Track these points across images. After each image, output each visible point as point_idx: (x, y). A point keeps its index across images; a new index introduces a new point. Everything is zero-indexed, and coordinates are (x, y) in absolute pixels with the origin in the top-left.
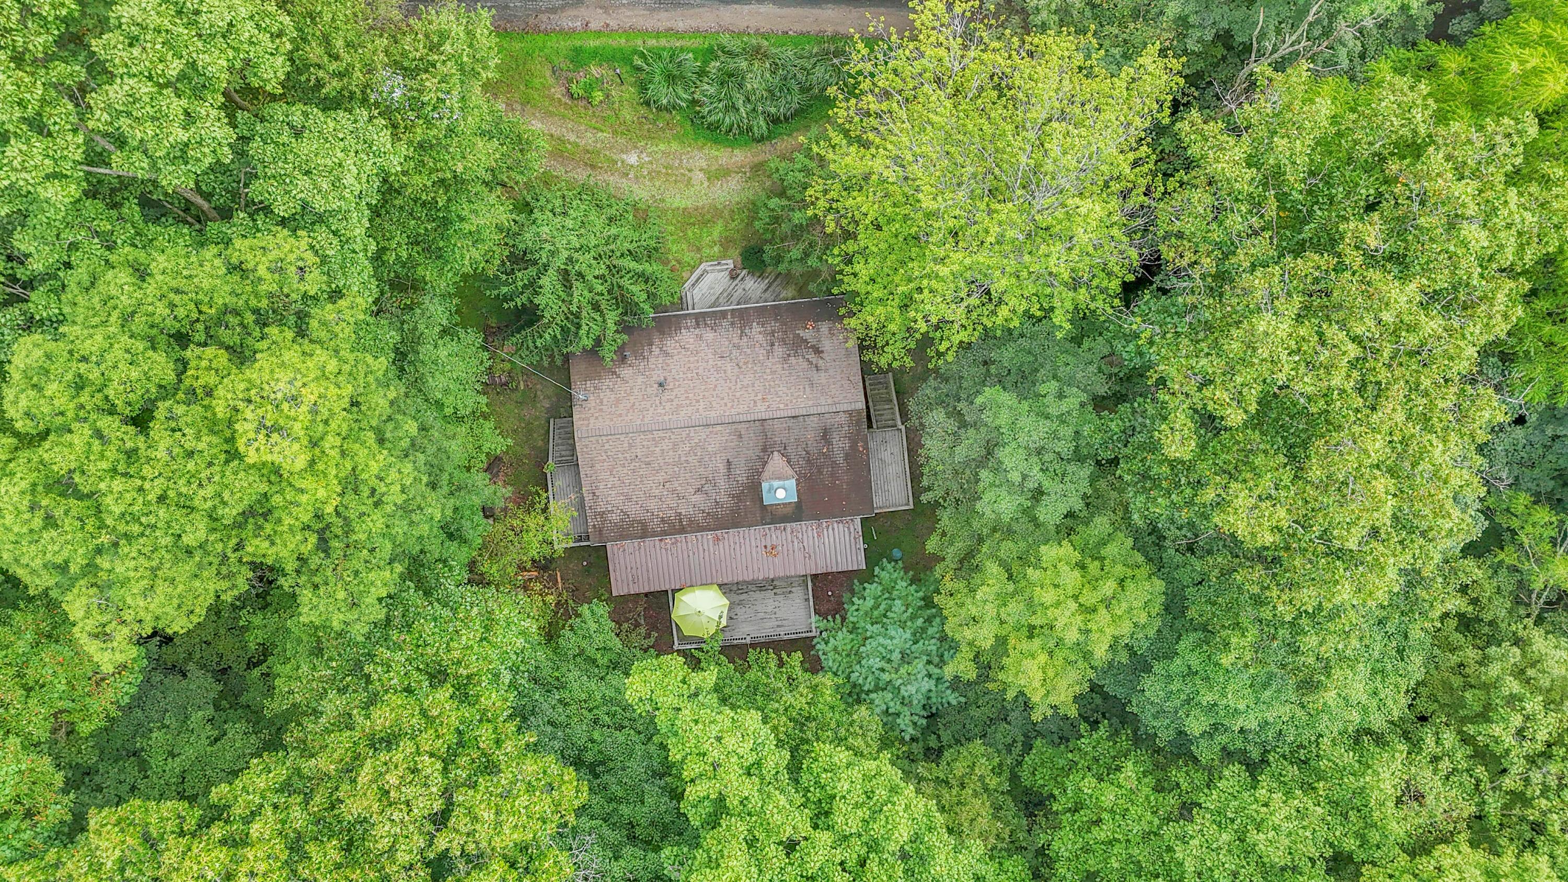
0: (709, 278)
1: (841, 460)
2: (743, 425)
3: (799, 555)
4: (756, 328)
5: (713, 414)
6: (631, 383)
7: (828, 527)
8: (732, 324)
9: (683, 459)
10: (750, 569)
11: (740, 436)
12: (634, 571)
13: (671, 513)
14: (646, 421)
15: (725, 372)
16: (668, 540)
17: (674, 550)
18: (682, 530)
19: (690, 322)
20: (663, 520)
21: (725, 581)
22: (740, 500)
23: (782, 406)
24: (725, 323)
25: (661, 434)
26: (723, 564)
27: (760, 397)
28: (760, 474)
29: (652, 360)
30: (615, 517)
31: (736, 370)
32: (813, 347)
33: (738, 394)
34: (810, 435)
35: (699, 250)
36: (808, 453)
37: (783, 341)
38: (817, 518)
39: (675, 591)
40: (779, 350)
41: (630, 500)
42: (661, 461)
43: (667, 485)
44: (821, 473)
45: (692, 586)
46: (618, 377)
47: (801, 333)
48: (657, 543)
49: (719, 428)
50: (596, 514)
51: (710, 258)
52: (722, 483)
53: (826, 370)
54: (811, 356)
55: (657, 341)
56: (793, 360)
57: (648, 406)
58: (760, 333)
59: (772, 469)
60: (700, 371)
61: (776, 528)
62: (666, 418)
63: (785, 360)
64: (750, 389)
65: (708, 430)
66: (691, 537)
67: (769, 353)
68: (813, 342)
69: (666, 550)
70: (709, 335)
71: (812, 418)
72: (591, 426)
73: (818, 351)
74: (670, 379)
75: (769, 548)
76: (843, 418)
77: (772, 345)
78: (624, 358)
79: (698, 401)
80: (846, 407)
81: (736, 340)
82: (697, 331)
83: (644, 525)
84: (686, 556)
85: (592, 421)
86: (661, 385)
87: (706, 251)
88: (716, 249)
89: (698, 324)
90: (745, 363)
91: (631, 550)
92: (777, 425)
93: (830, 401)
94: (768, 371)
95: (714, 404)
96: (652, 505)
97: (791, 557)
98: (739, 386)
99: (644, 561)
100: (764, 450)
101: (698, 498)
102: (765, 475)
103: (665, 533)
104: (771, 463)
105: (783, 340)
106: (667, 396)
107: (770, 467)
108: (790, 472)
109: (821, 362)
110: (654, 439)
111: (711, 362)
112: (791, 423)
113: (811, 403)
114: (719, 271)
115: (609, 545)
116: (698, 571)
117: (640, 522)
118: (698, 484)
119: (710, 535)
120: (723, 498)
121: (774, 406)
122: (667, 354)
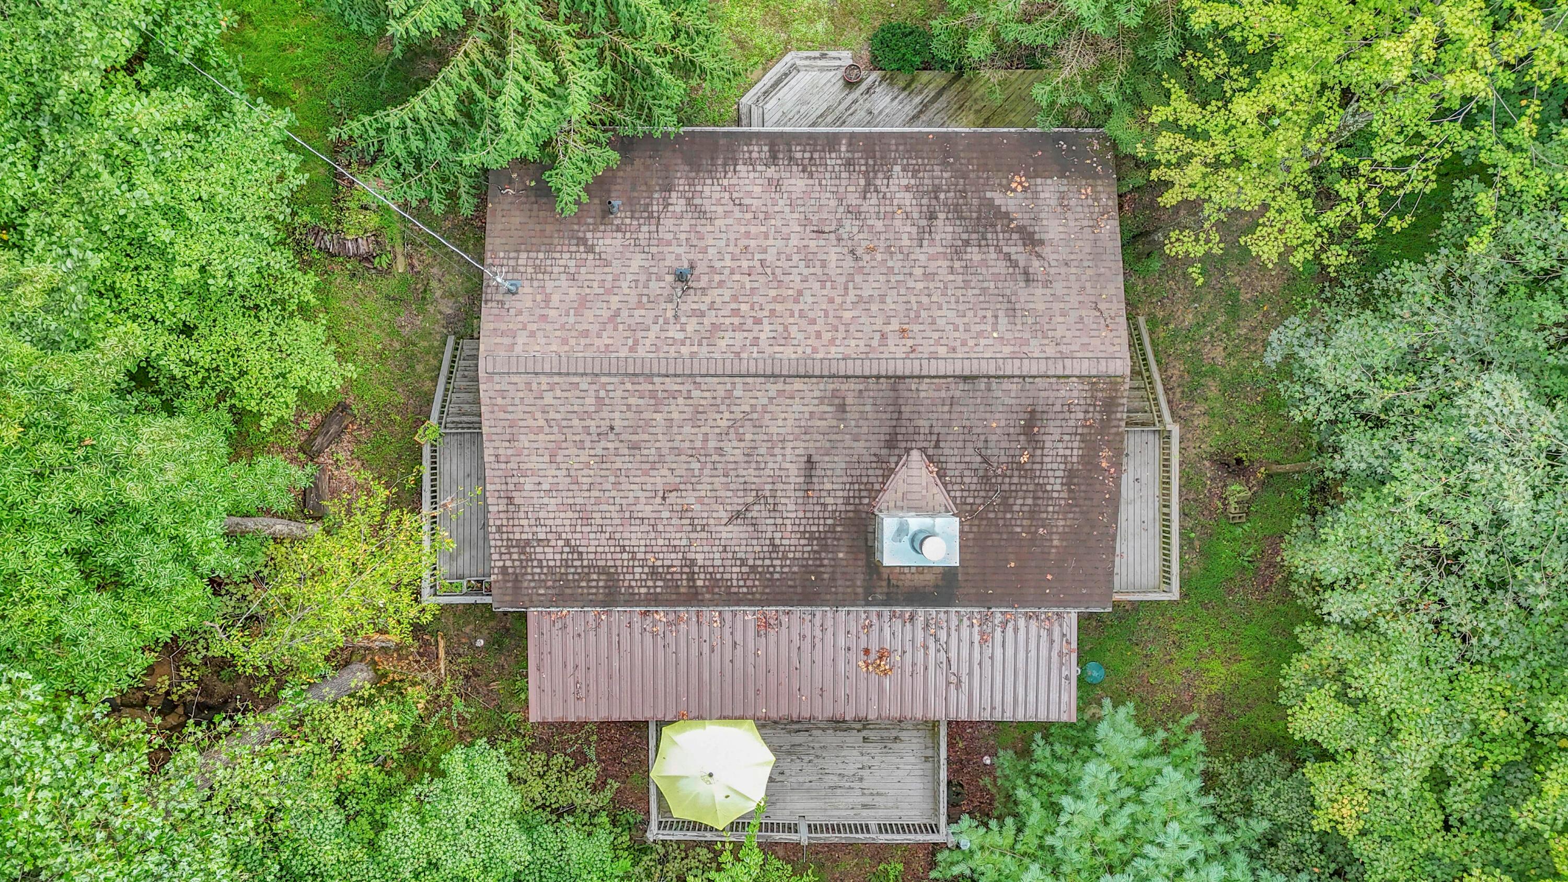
0: (800, 82)
1: (1055, 485)
2: (852, 385)
3: (936, 678)
4: (900, 178)
5: (788, 352)
6: (616, 265)
7: (1004, 624)
8: (849, 163)
9: (712, 444)
10: (828, 695)
11: (842, 408)
12: (580, 675)
13: (674, 559)
14: (641, 352)
15: (824, 266)
16: (661, 615)
17: (671, 638)
18: (693, 597)
19: (760, 151)
20: (653, 572)
21: (773, 715)
22: (824, 547)
23: (942, 351)
24: (832, 160)
25: (671, 385)
26: (772, 678)
27: (895, 325)
28: (874, 494)
29: (668, 223)
30: (550, 555)
31: (849, 262)
32: (1021, 230)
33: (847, 315)
34: (996, 423)
35: (785, 23)
36: (985, 460)
37: (957, 212)
38: (984, 601)
39: (660, 724)
40: (945, 230)
41: (586, 520)
42: (664, 444)
43: (672, 497)
44: (1008, 507)
45: (700, 717)
46: (590, 250)
47: (998, 198)
48: (637, 618)
49: (798, 384)
50: (510, 544)
51: (805, 43)
52: (790, 507)
53: (1047, 283)
54: (1016, 250)
55: (681, 184)
56: (973, 253)
57: (648, 321)
58: (907, 188)
59: (902, 488)
60: (770, 257)
61: (893, 615)
62: (685, 350)
63: (958, 252)
64: (874, 307)
65: (773, 388)
66: (711, 613)
67: (924, 234)
68: (1020, 218)
69: (654, 635)
70: (797, 183)
71: (1006, 384)
72: (518, 349)
73: (1030, 240)
74: (701, 268)
75: (873, 655)
76: (1074, 392)
77: (932, 217)
78: (607, 210)
79: (757, 321)
80: (1085, 368)
81: (853, 199)
82: (771, 171)
83: (611, 576)
84: (694, 652)
85: (521, 339)
86: (681, 277)
87: (801, 29)
88: (820, 26)
89: (774, 157)
90: (871, 250)
91: (580, 629)
92: (926, 390)
93: (1051, 351)
94: (918, 272)
95: (793, 330)
96: (635, 536)
97: (920, 679)
98: (851, 298)
99: (604, 653)
100: (891, 443)
101: (733, 533)
102: (887, 498)
103: (654, 600)
104: (902, 473)
105: (957, 209)
106: (691, 303)
107: (899, 483)
108: (939, 496)
109: (1036, 263)
110: (653, 394)
111: (794, 241)
112: (958, 390)
113: (1007, 350)
114: (822, 69)
115: (533, 612)
116: (716, 689)
117: (603, 571)
118: (737, 503)
119: (749, 615)
120: (789, 539)
121: (926, 350)
122: (701, 213)
